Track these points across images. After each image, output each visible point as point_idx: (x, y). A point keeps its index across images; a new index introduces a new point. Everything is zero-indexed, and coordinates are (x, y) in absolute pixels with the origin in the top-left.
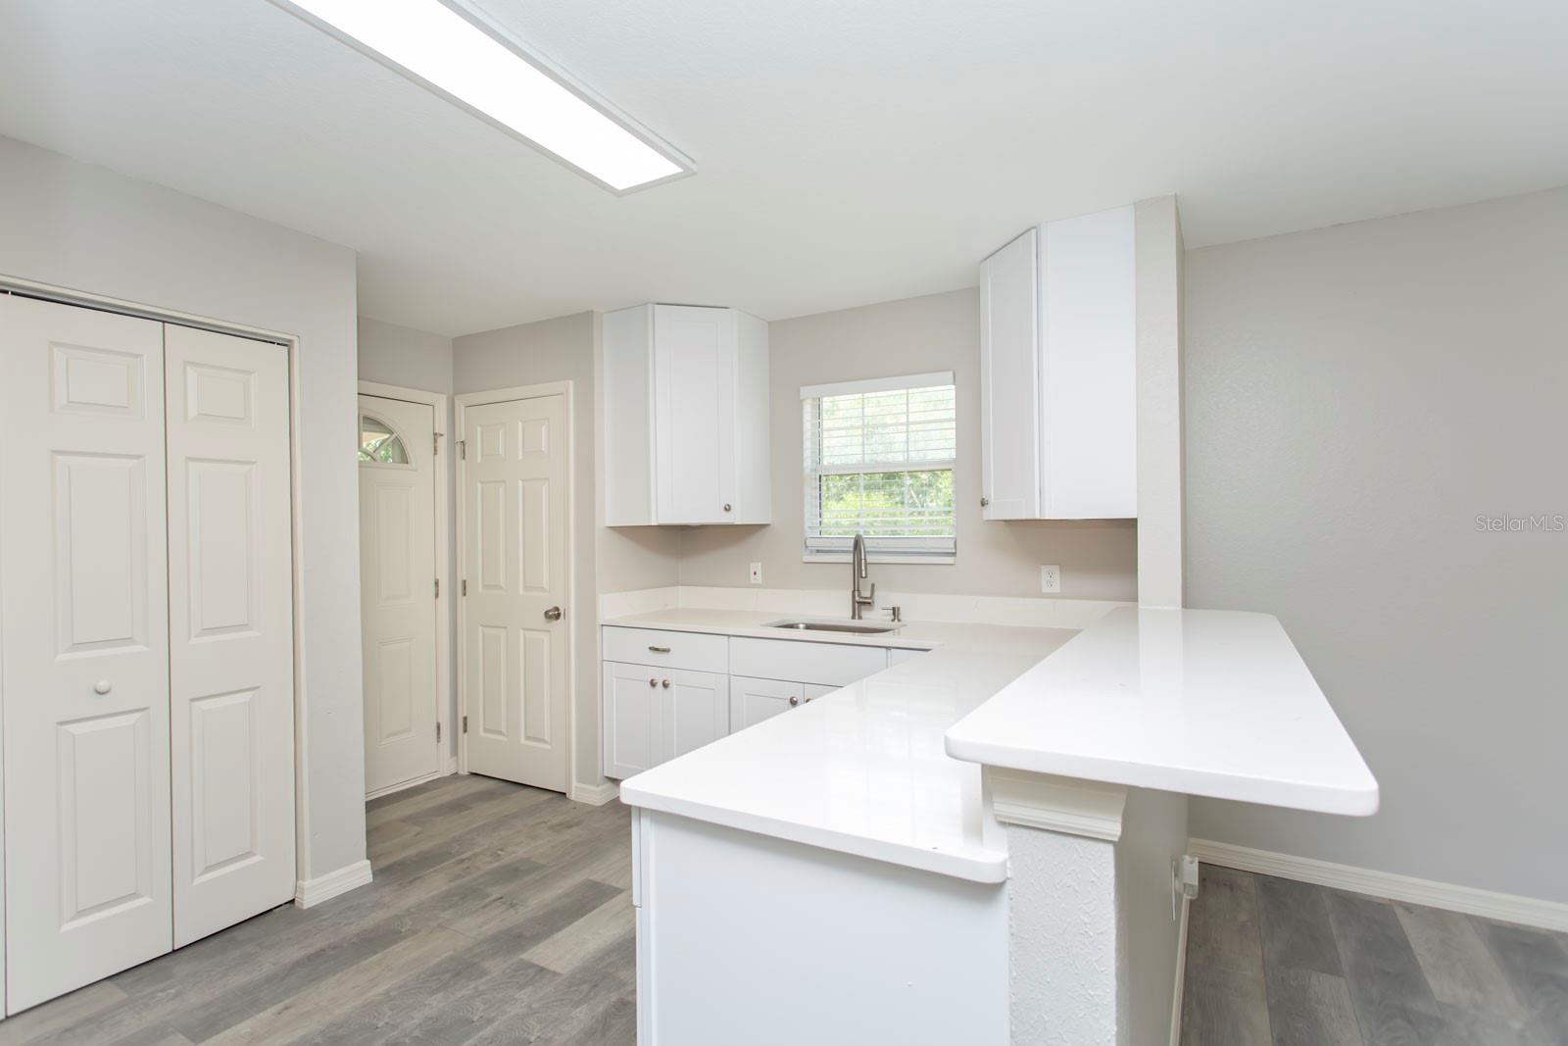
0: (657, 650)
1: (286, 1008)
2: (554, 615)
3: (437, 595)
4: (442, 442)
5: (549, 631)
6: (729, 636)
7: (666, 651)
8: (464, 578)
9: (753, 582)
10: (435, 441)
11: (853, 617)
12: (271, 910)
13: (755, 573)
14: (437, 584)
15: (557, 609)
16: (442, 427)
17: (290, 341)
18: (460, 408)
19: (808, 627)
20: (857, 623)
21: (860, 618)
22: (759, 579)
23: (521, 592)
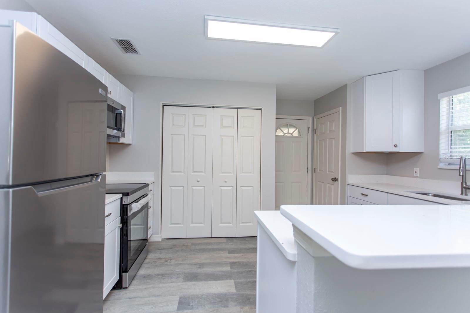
0: (364, 195)
1: (244, 255)
2: (335, 180)
3: (308, 172)
4: (310, 130)
5: (333, 185)
6: (388, 193)
7: (367, 195)
8: (315, 167)
9: (415, 175)
10: (308, 130)
11: (462, 194)
12: (254, 237)
13: (416, 172)
14: (308, 169)
15: (336, 178)
16: (310, 126)
17: (261, 108)
18: (315, 120)
19: (435, 196)
20: (464, 197)
21: (466, 195)
22: (418, 174)
23: (327, 172)
